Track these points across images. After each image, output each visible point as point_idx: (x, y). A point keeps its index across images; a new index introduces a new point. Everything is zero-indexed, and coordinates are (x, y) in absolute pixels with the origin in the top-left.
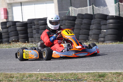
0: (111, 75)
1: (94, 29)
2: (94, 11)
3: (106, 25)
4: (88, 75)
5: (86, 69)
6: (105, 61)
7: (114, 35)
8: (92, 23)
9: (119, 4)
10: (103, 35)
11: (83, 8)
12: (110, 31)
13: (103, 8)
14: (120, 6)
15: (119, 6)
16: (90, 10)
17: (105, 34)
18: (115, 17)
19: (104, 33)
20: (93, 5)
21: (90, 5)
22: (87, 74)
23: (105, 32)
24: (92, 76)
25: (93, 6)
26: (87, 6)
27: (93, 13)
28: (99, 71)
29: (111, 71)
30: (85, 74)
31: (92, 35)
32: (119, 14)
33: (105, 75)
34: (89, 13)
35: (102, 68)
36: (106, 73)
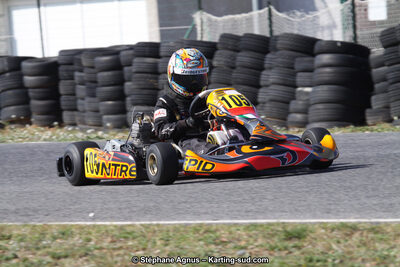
0: (323, 231)
1: (274, 84)
2: (273, 25)
3: (311, 71)
4: (251, 233)
5: (246, 212)
6: (308, 187)
8: (266, 66)
10: (301, 102)
11: (238, 16)
12: (323, 92)
13: (302, 16)
14: (357, 9)
15: (353, 11)
16: (260, 21)
17: (308, 100)
18: (339, 44)
19: (306, 98)
20: (272, 7)
21: (260, 8)
22: (248, 227)
23: (307, 93)
24: (264, 237)
25: (270, 11)
26: (250, 9)
27: (271, 32)
28: (287, 221)
29: (323, 218)
30: (242, 228)
31: (267, 105)
32: (355, 37)
33: (305, 231)
34: (257, 32)
35: (296, 210)
36: (310, 227)
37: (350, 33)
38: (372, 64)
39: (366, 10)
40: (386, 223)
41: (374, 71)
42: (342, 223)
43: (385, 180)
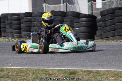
0: (81, 72)
2: (67, 8)
3: (79, 23)
4: (59, 72)
5: (58, 66)
6: (77, 58)
7: (86, 33)
8: (65, 21)
9: (92, 3)
11: (57, 5)
12: (83, 29)
14: (93, 4)
15: (92, 5)
16: (63, 7)
17: (77, 32)
18: (87, 15)
21: (64, 3)
22: (58, 70)
23: (77, 29)
24: (63, 73)
25: (66, 4)
26: (61, 4)
27: (67, 10)
28: (70, 69)
29: (81, 68)
30: (56, 71)
32: (92, 13)
33: (76, 72)
34: (62, 10)
35: (73, 66)
36: (77, 71)
37: (91, 11)
38: (97, 21)
39: (96, 5)
40: (101, 70)
41: (98, 23)
42: (87, 70)
43: (101, 57)
